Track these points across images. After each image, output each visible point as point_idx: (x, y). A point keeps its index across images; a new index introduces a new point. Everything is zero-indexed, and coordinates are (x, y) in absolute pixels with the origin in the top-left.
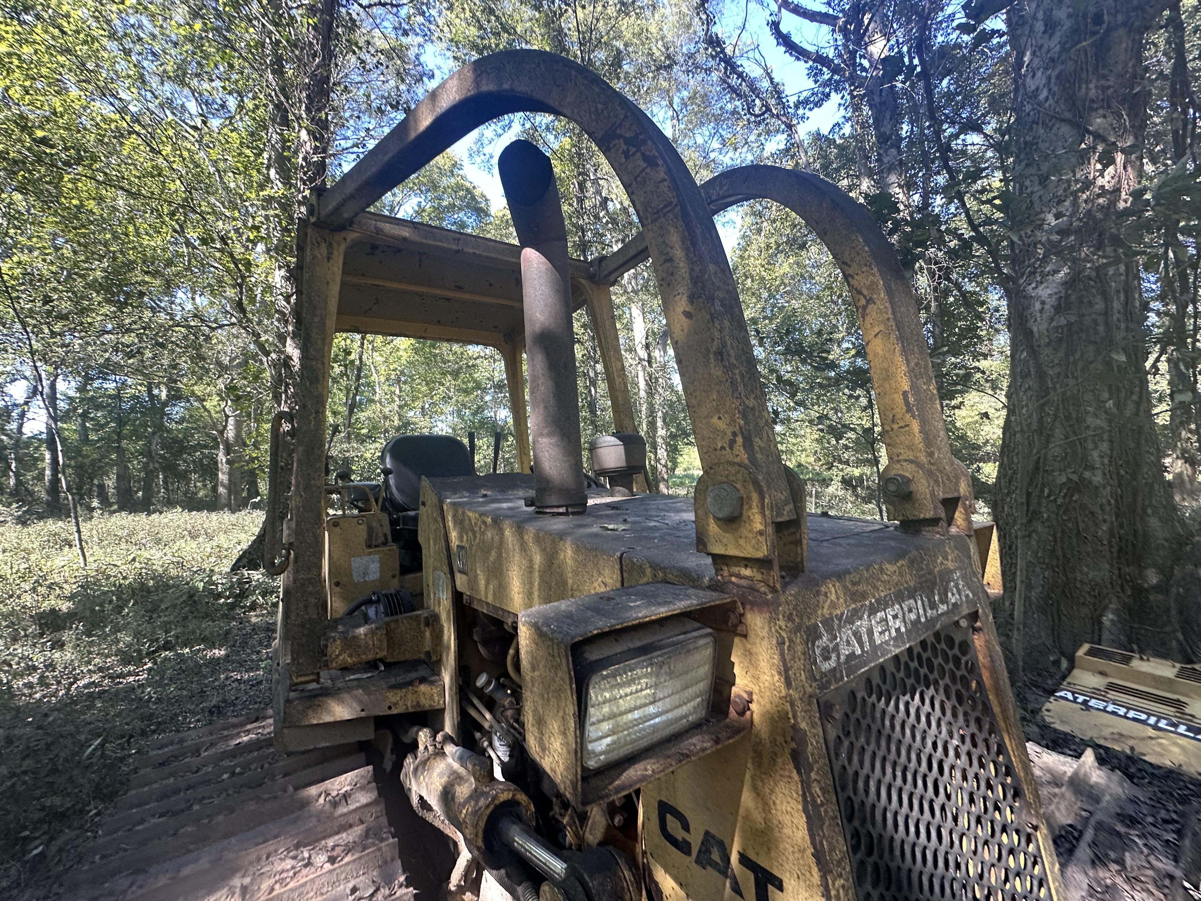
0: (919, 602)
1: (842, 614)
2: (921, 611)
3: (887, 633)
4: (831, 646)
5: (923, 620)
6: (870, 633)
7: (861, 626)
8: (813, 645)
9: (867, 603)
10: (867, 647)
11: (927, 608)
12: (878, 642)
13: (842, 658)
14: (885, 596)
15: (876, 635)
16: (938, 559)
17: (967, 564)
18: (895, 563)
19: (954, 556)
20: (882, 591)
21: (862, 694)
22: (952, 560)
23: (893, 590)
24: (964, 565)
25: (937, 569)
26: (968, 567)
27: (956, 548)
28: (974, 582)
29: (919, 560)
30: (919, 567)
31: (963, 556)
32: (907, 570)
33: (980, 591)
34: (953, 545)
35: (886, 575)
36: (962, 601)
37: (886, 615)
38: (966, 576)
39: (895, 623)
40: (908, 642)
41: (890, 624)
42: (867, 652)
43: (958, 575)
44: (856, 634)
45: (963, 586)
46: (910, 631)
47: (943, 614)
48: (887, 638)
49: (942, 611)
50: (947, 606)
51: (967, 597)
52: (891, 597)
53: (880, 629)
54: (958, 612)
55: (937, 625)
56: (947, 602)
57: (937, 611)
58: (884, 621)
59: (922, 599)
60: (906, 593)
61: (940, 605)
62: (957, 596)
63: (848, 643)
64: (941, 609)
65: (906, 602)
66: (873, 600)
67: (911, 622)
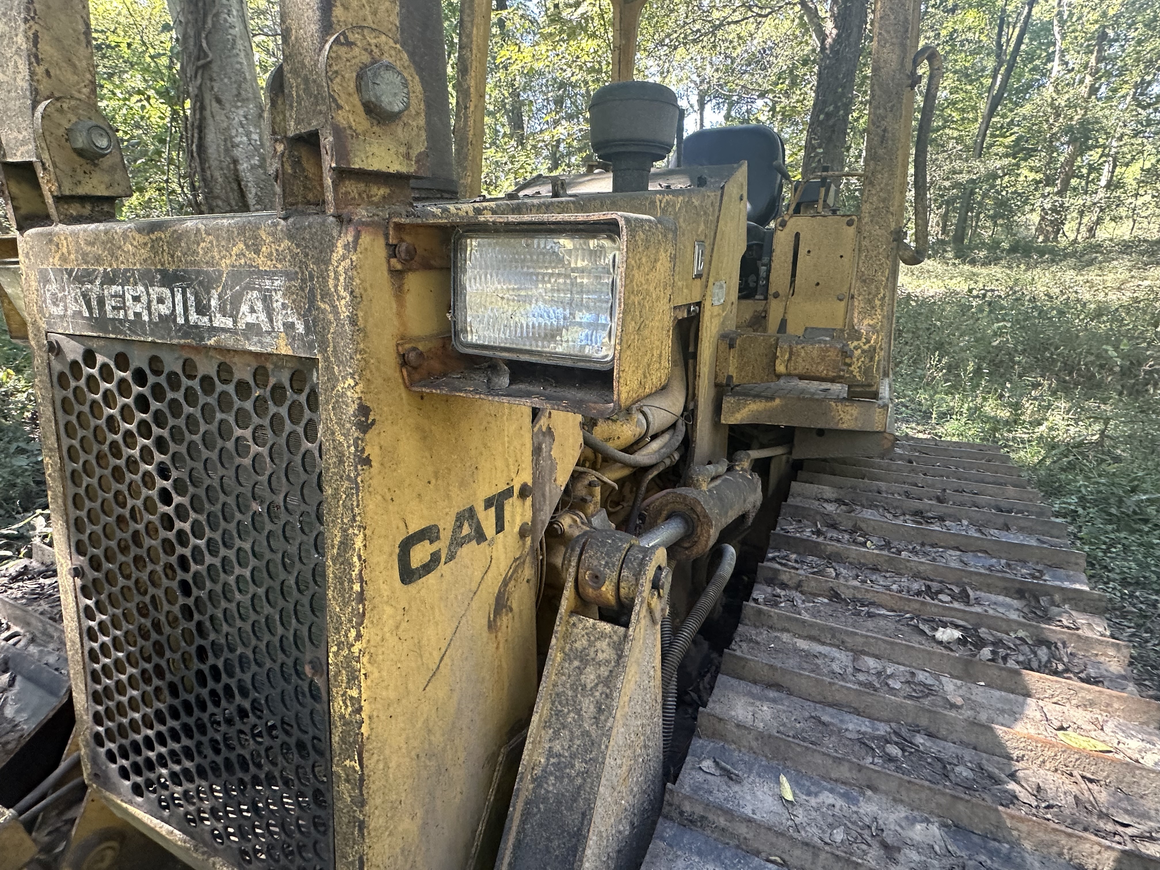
0: (179, 297)
1: (72, 270)
2: (179, 309)
3: (122, 312)
4: (60, 295)
5: (181, 321)
6: (101, 302)
7: (91, 290)
8: (45, 287)
9: (101, 269)
10: (96, 313)
11: (192, 311)
12: (110, 315)
13: (69, 312)
14: (126, 271)
15: (108, 308)
16: (234, 245)
17: (310, 273)
18: (148, 234)
19: (277, 250)
20: (122, 263)
21: (106, 360)
22: (269, 256)
23: (138, 266)
24: (303, 273)
25: (228, 262)
26: (312, 278)
27: (291, 237)
28: (318, 308)
29: (193, 238)
30: (189, 249)
31: (306, 255)
32: (165, 248)
33: (332, 331)
34: (282, 231)
35: (132, 245)
36: (273, 328)
37: (124, 292)
38: (300, 293)
39: (135, 306)
40: (151, 335)
41: (127, 304)
42: (96, 318)
43: (276, 283)
44: (85, 295)
45: (284, 306)
46: (156, 324)
47: (224, 330)
48: (121, 317)
49: (222, 326)
50: (235, 322)
51: (289, 327)
52: (133, 274)
53: (114, 304)
54: (260, 342)
55: (209, 339)
56: (236, 317)
57: (211, 320)
58: (120, 296)
59: (184, 294)
60: (159, 276)
61: (218, 315)
62: (263, 317)
63: (76, 301)
64: (220, 321)
65: (156, 288)
66: (109, 269)
67: (160, 315)
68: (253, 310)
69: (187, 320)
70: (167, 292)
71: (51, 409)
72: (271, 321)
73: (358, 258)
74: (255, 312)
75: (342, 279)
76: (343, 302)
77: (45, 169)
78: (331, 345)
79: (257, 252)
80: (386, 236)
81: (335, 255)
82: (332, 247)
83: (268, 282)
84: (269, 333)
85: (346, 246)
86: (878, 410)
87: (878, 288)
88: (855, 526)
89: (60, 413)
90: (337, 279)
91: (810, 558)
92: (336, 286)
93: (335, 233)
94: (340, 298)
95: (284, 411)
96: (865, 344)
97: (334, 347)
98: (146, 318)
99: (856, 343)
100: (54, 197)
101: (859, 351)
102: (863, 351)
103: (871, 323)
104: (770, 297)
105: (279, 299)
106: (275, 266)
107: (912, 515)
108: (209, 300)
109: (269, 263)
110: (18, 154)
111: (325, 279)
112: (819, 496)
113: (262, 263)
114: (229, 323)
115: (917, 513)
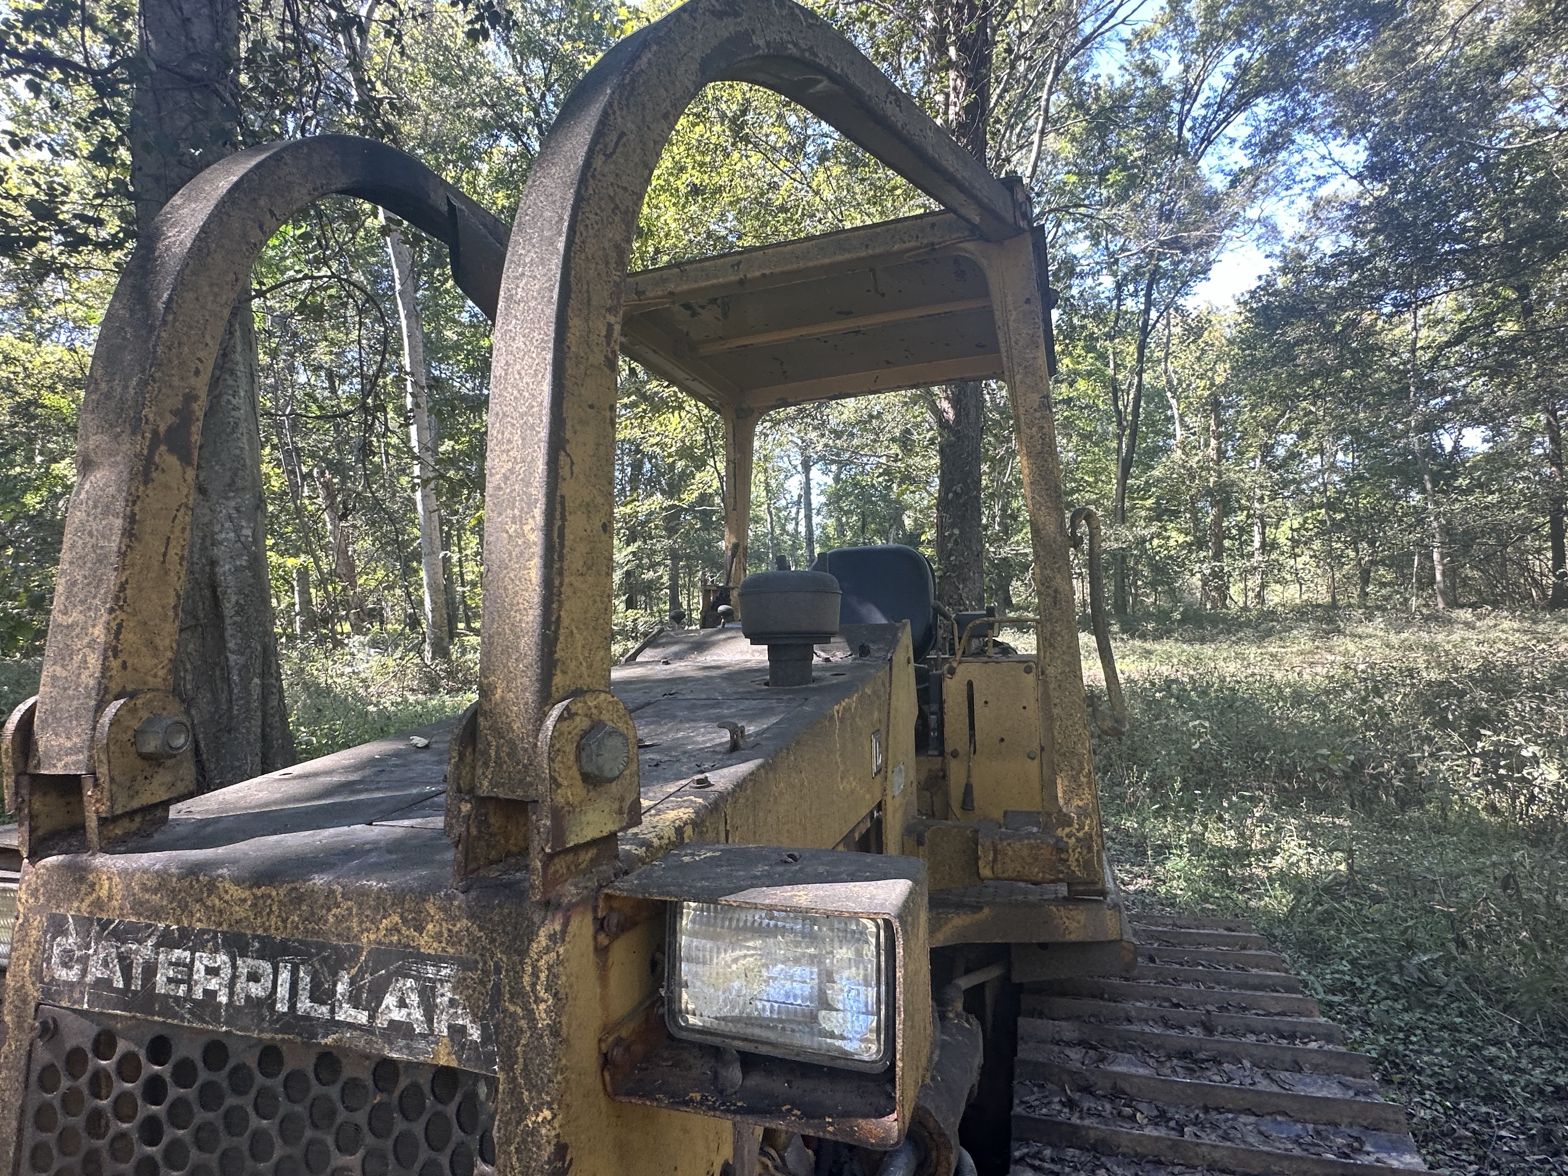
0: (285, 976)
1: (111, 922)
2: (283, 991)
3: (183, 988)
4: (78, 953)
5: (282, 1007)
8: (54, 938)
9: (161, 926)
10: (137, 985)
13: (89, 979)
14: (203, 932)
16: (384, 917)
17: (496, 964)
18: (251, 888)
19: (450, 930)
20: (200, 920)
21: (133, 1048)
22: (438, 937)
23: (225, 927)
24: (485, 963)
25: (372, 937)
26: (498, 971)
27: (471, 917)
28: (505, 1011)
29: (321, 901)
30: (313, 914)
31: (493, 941)
32: (274, 908)
33: (523, 1042)
34: (459, 907)
35: (220, 899)
36: (431, 1030)
37: (193, 961)
38: (479, 988)
39: (209, 981)
40: (226, 1023)
41: (195, 977)
42: (135, 992)
43: (443, 972)
44: (122, 958)
45: (452, 1003)
46: (239, 1009)
47: (351, 1026)
48: (181, 993)
49: (349, 1020)
50: (372, 1017)
51: (457, 1032)
52: (215, 937)
53: (171, 974)
54: (408, 1047)
55: (325, 1036)
56: (375, 1010)
57: (332, 1011)
58: (185, 965)
59: (294, 972)
60: (257, 945)
61: (345, 1006)
62: (418, 1014)
63: (106, 964)
64: (346, 1013)
65: (249, 961)
66: (174, 927)
67: (248, 997)
68: (402, 1004)
69: (293, 1006)
70: (266, 967)
71: (14, 1124)
72: (430, 1021)
73: (566, 951)
74: (406, 1006)
75: (543, 976)
76: (543, 1006)
77: (96, 784)
78: (521, 1060)
79: (420, 929)
80: (595, 909)
81: (535, 945)
82: (531, 935)
83: (431, 969)
84: (423, 1036)
85: (552, 937)
86: (1109, 912)
87: (1081, 763)
88: (1114, 1086)
89: (29, 1131)
90: (535, 975)
91: (1071, 1151)
92: (534, 985)
93: (536, 918)
94: (539, 1000)
95: (418, 1128)
96: (1078, 830)
97: (526, 1065)
98: (223, 999)
99: (1067, 830)
100: (100, 819)
101: (1073, 839)
102: (1078, 840)
103: (1081, 804)
104: (949, 757)
105: (445, 994)
106: (444, 950)
107: (1180, 1058)
108: (335, 985)
109: (435, 945)
110: (60, 765)
111: (518, 976)
112: (1057, 1037)
113: (425, 943)
114: (363, 1017)
115: (1185, 1054)
